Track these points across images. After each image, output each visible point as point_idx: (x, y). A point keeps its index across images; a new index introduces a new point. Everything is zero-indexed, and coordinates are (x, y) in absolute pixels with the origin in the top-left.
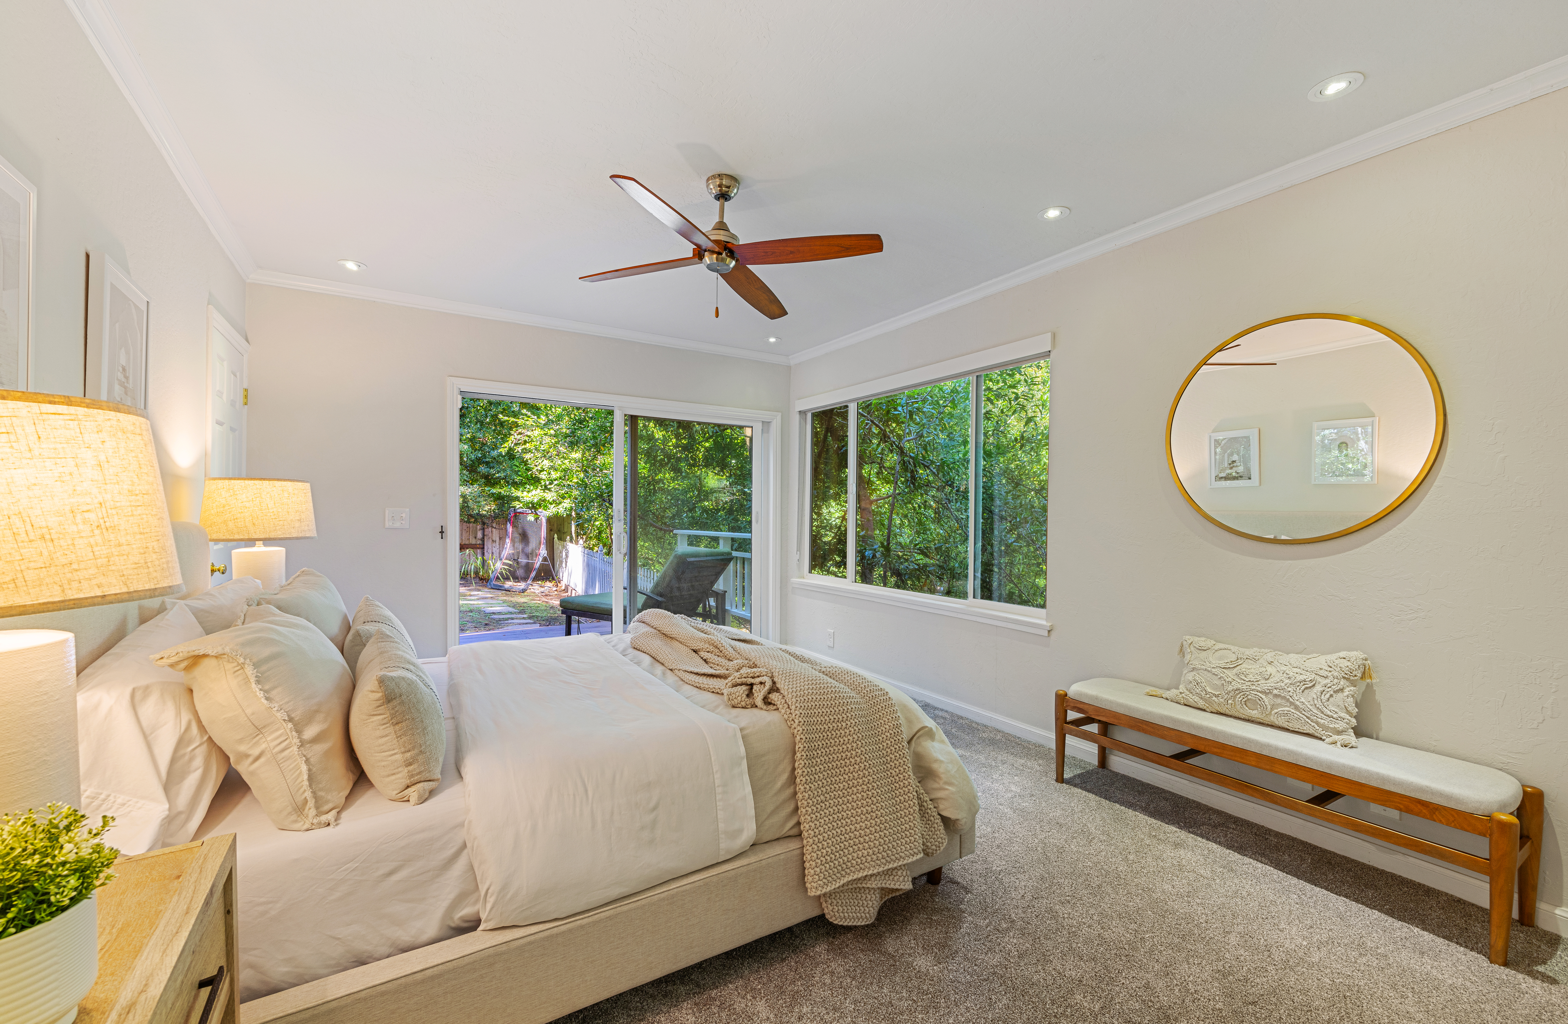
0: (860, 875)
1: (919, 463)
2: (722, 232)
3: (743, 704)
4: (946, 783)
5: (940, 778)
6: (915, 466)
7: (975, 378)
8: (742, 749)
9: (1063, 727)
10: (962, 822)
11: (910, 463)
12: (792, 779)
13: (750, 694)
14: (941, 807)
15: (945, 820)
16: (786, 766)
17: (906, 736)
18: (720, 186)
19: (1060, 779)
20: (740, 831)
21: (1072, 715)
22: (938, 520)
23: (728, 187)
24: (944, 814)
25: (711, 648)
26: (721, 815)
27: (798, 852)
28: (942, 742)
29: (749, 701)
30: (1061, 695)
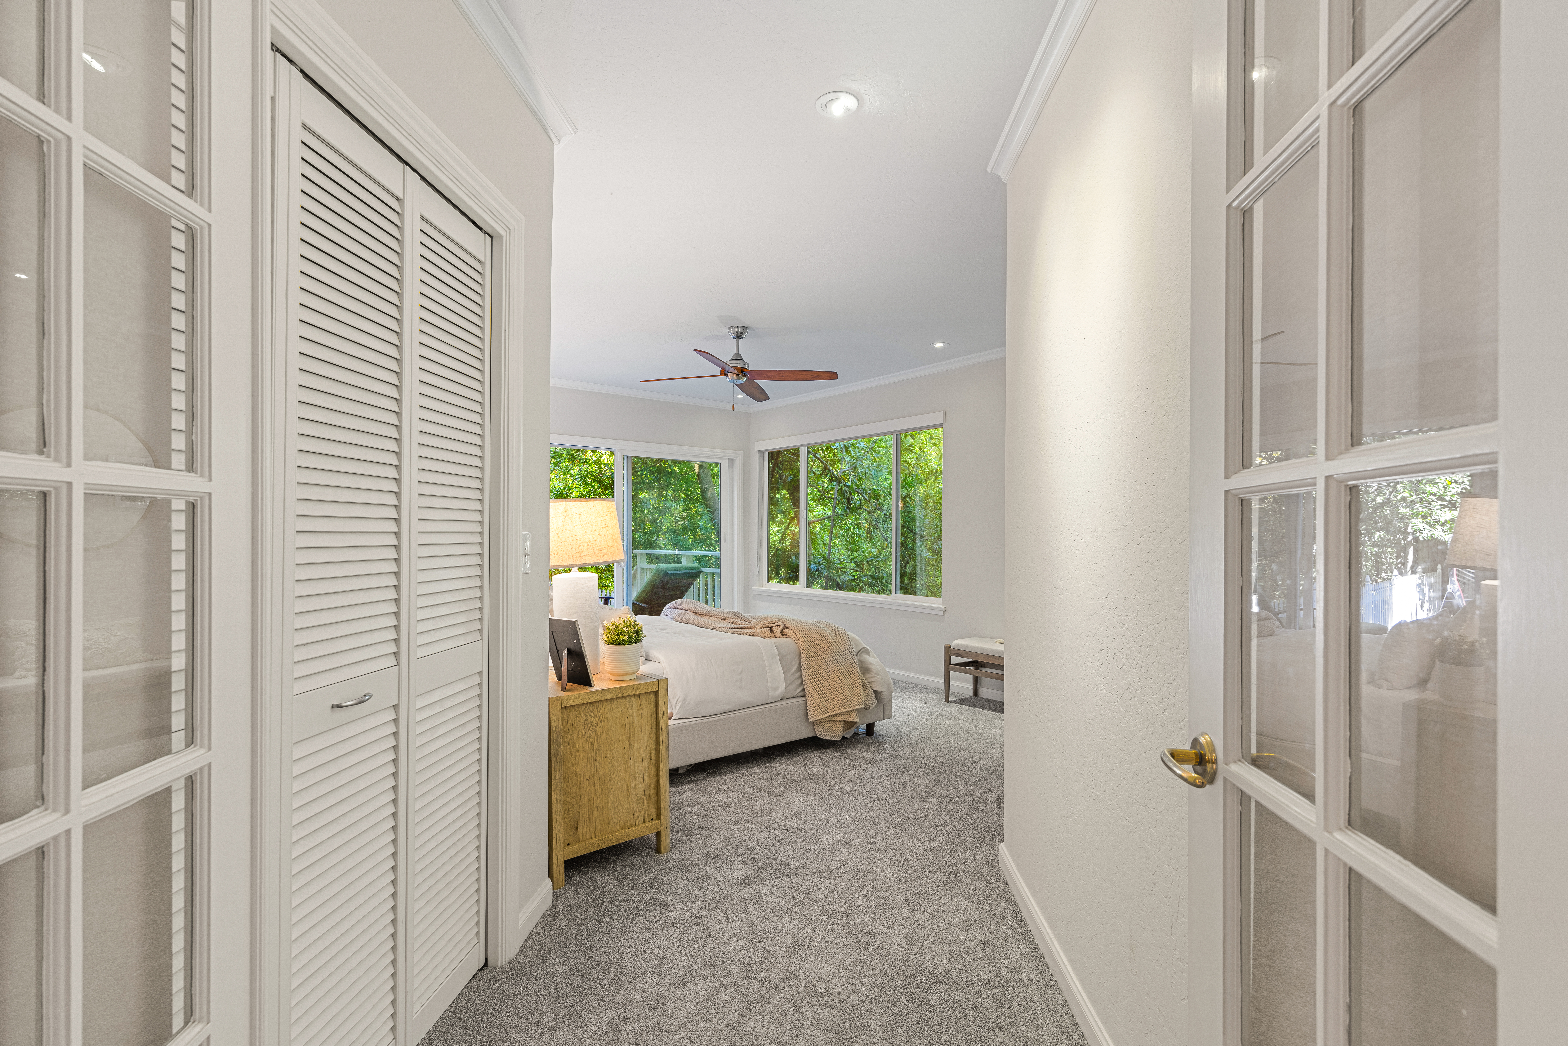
0: (834, 713)
1: (853, 490)
2: (739, 362)
3: (769, 636)
4: (875, 674)
5: (872, 672)
6: (851, 494)
7: (895, 436)
8: (776, 651)
9: (948, 667)
10: (884, 693)
11: (846, 492)
12: (800, 668)
13: (771, 631)
14: (873, 685)
15: (875, 692)
16: (796, 662)
17: (855, 650)
18: (737, 332)
19: (947, 700)
20: (778, 688)
21: (955, 660)
22: (870, 537)
23: (742, 333)
24: (875, 689)
25: (735, 617)
26: (769, 679)
27: (804, 702)
28: (874, 657)
29: (772, 635)
30: (947, 647)
